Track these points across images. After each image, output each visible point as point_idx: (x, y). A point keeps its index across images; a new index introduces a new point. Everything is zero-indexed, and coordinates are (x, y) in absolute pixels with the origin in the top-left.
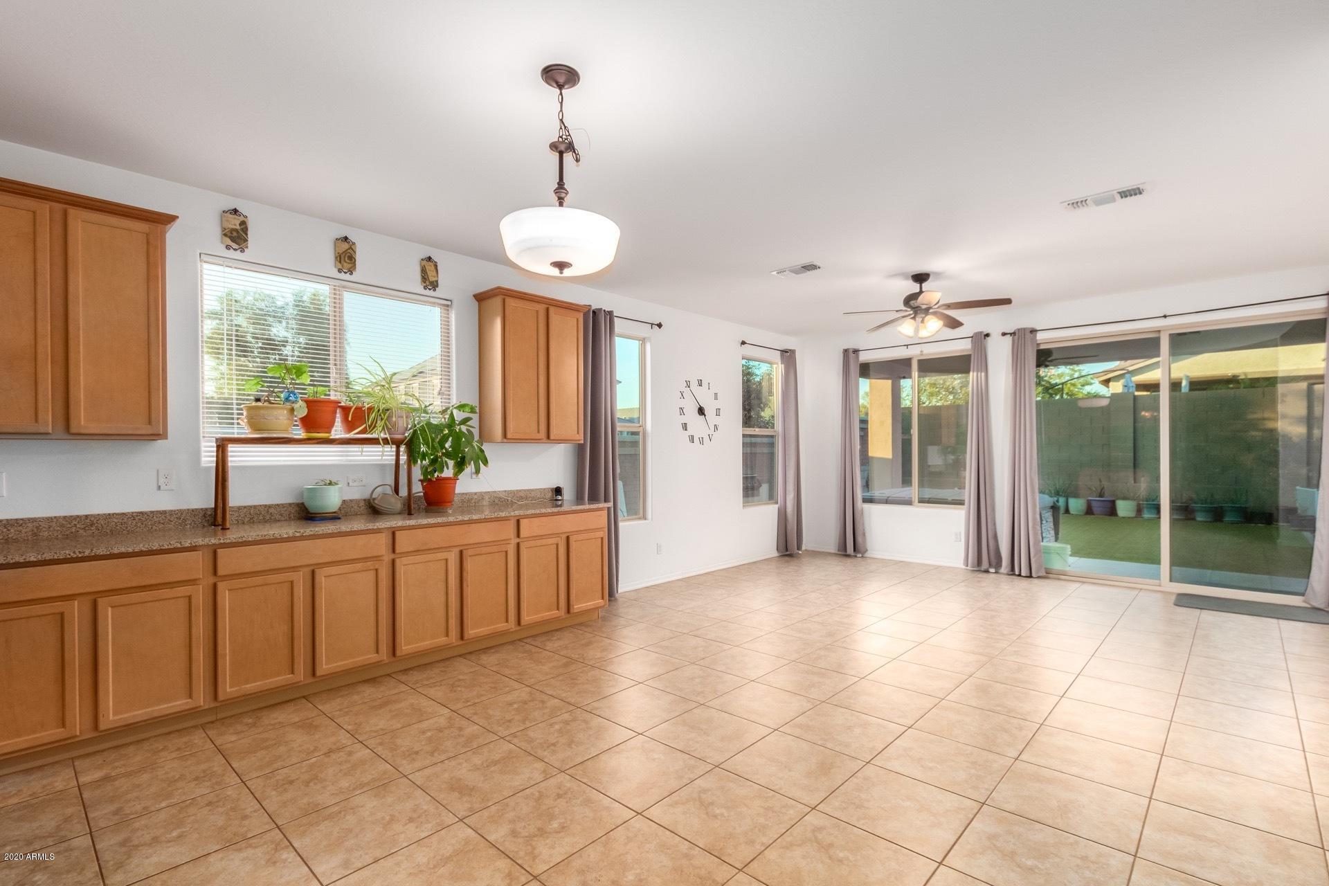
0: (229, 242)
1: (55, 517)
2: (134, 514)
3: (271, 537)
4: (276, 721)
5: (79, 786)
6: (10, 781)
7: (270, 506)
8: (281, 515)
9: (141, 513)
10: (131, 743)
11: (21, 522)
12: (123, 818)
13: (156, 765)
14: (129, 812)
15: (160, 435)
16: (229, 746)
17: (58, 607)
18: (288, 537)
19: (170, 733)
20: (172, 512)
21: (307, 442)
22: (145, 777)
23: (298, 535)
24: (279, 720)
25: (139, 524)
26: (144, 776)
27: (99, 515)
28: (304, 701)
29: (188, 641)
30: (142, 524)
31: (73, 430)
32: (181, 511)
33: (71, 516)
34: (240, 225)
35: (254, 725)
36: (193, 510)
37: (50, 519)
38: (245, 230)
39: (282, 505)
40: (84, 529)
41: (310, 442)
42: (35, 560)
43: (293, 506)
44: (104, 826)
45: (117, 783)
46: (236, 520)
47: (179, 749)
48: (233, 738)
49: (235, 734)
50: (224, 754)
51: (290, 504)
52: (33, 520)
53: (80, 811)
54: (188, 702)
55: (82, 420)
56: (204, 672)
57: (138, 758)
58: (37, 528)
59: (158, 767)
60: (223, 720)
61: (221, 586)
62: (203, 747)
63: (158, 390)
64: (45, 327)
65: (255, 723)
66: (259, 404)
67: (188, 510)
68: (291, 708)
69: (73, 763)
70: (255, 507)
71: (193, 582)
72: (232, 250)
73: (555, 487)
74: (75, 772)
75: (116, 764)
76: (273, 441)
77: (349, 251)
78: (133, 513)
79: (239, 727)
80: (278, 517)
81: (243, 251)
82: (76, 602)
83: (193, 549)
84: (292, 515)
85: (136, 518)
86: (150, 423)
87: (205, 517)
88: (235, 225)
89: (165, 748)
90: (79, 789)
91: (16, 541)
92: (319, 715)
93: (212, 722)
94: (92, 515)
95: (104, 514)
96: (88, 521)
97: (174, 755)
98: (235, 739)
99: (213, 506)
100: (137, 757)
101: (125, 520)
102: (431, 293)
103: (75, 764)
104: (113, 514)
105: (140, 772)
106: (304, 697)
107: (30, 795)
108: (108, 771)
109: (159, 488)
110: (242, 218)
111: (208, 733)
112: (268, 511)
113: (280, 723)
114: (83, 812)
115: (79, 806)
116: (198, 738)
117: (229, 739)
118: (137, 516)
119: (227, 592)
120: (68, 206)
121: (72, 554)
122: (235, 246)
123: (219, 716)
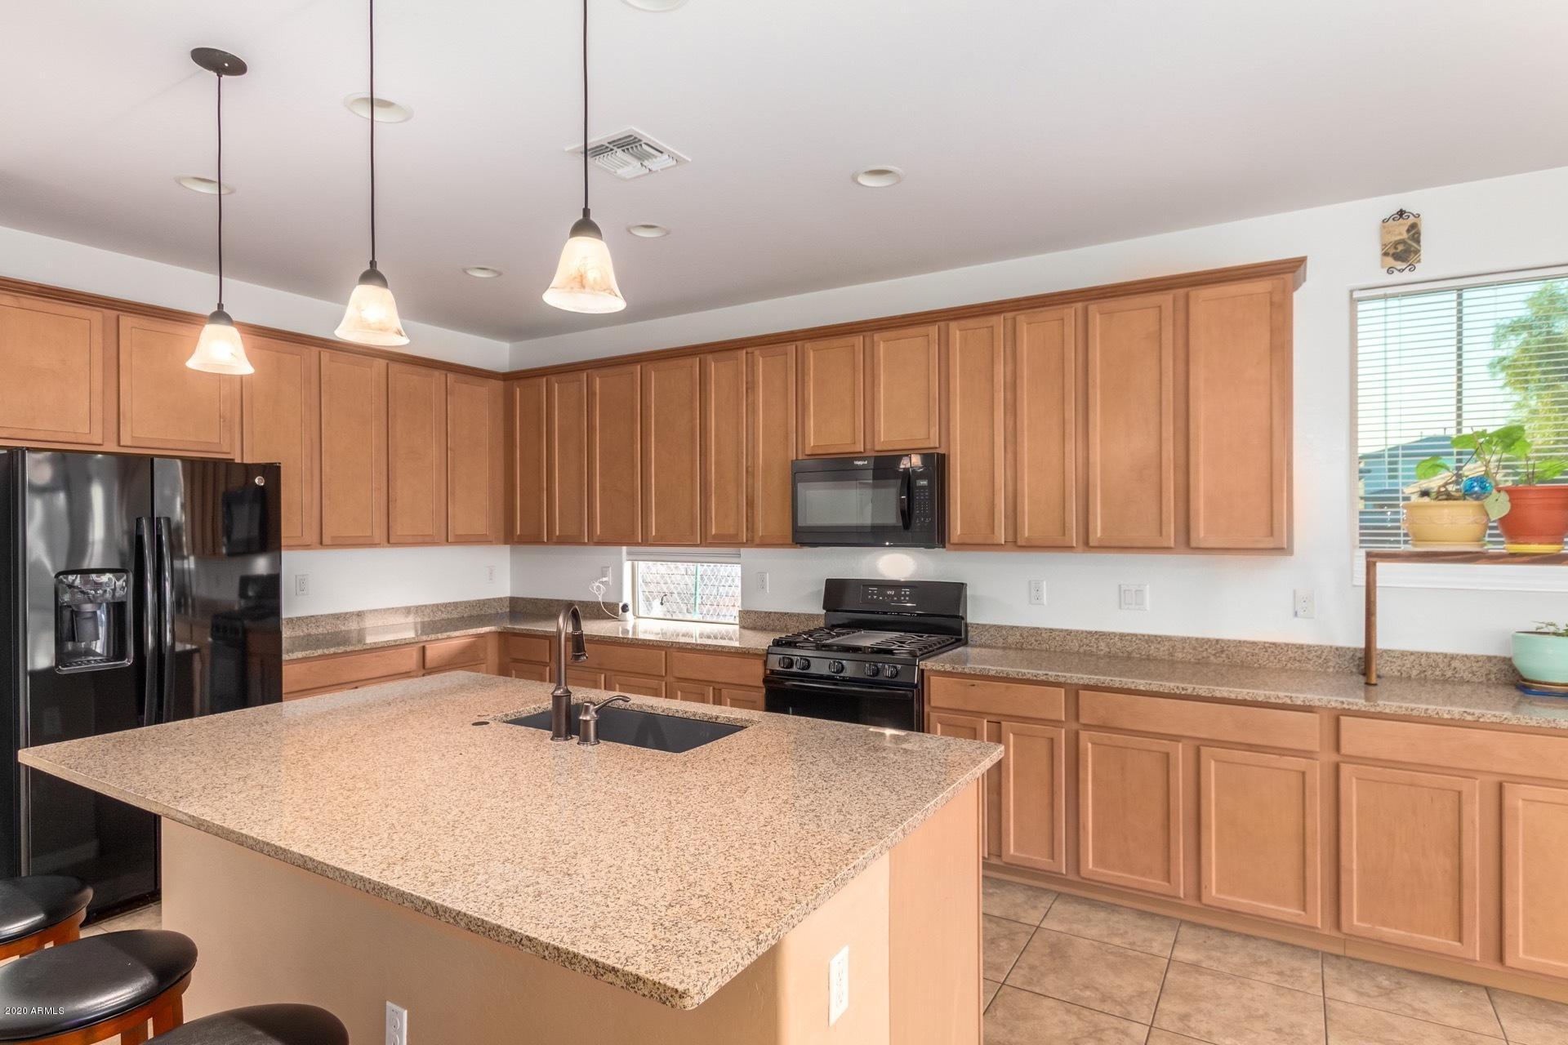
0: (1390, 261)
1: (1188, 638)
2: (1266, 645)
3: (1423, 714)
4: (1422, 1005)
5: (1170, 960)
6: (1126, 917)
7: (1453, 657)
8: (1473, 673)
9: (1274, 644)
10: (1239, 935)
11: (1159, 639)
12: (1184, 1030)
13: (1246, 981)
14: (1193, 1026)
15: (1283, 549)
16: (1340, 1006)
17: (1165, 746)
18: (1452, 719)
19: (1283, 944)
20: (1310, 648)
21: (1510, 559)
22: (1231, 990)
23: (1469, 718)
24: (1426, 1007)
25: (1272, 658)
26: (1230, 987)
27: (1229, 640)
28: (1484, 995)
29: (1301, 831)
30: (1275, 658)
31: (1193, 544)
32: (1321, 648)
33: (1203, 639)
34: (1408, 231)
35: (1387, 993)
36: (1337, 649)
37: (1184, 640)
38: (1416, 238)
39: (1475, 657)
40: (1214, 655)
41: (1517, 559)
42: (1144, 689)
43: (1494, 661)
44: (1165, 1027)
45: (1202, 978)
46: (1399, 671)
47: (1281, 973)
48: (1351, 997)
49: (1357, 991)
50: (1328, 1016)
51: (1489, 658)
52: (1169, 639)
53: (1156, 992)
54: (1300, 915)
55: (1201, 532)
56: (1322, 879)
57: (1236, 959)
58: (1173, 647)
59: (1249, 985)
60: (1352, 962)
61: (1345, 769)
62: (1309, 988)
63: (1282, 491)
64: (1168, 431)
65: (1391, 991)
66: (1426, 499)
67: (1331, 647)
68: (1456, 996)
69: (1180, 926)
70: (1428, 655)
71: (1307, 754)
72: (1396, 272)
74: (1175, 940)
75: (1214, 953)
76: (1450, 557)
78: (1265, 643)
79: (1367, 986)
80: (1467, 676)
81: (1412, 268)
82: (1180, 745)
83: (1307, 709)
84: (1492, 676)
85: (1269, 650)
86: (1272, 534)
87: (1354, 660)
88: (1400, 234)
89: (1268, 963)
90: (1169, 963)
91: (1155, 659)
92: (1495, 1037)
93: (1338, 957)
94: (1222, 640)
95: (1235, 641)
96: (1218, 646)
97: (1273, 979)
98: (1353, 1001)
99: (1362, 645)
100: (1235, 956)
101: (1256, 651)
103: (1181, 929)
104: (1244, 642)
105: (1229, 979)
106: (1487, 988)
107: (1130, 944)
108: (1201, 958)
109: (1296, 614)
110: (1412, 220)
111: (1325, 970)
112: (1450, 665)
113: (1425, 1012)
114: (1158, 995)
115: (1158, 984)
116: (1310, 969)
117: (1345, 995)
118: (1270, 647)
119: (1354, 780)
120: (1189, 289)
121: (1176, 690)
122: (1400, 265)
123: (1350, 953)
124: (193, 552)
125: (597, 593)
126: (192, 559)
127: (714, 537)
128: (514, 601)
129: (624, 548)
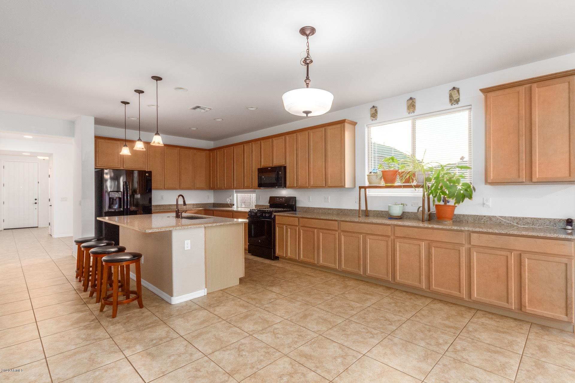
0: (372, 118)
9: (351, 209)
11: (331, 209)
15: (343, 186)
31: (328, 185)
34: (375, 111)
37: (335, 209)
40: (340, 212)
55: (329, 183)
56: (338, 259)
58: (333, 211)
61: (341, 233)
63: (343, 173)
71: (336, 231)
73: (567, 219)
77: (412, 103)
86: (341, 183)
87: (362, 213)
96: (341, 210)
102: (456, 106)
104: (346, 209)
109: (356, 202)
110: (375, 108)
112: (382, 213)
119: (343, 236)
121: (315, 217)
122: (374, 119)
124: (140, 193)
125: (228, 201)
126: (139, 195)
127: (246, 187)
128: (214, 204)
129: (235, 190)
